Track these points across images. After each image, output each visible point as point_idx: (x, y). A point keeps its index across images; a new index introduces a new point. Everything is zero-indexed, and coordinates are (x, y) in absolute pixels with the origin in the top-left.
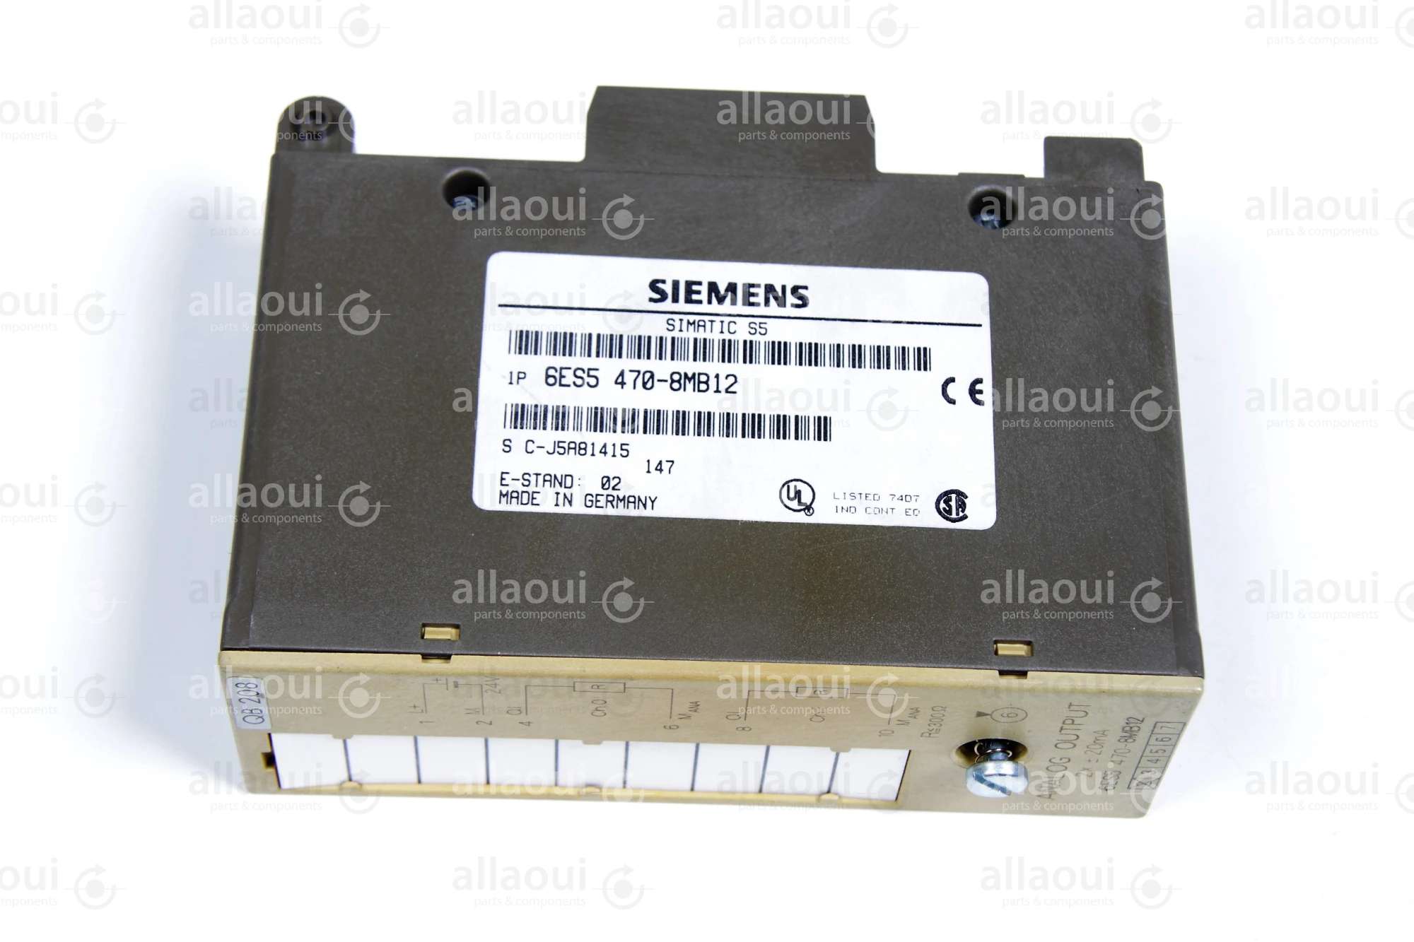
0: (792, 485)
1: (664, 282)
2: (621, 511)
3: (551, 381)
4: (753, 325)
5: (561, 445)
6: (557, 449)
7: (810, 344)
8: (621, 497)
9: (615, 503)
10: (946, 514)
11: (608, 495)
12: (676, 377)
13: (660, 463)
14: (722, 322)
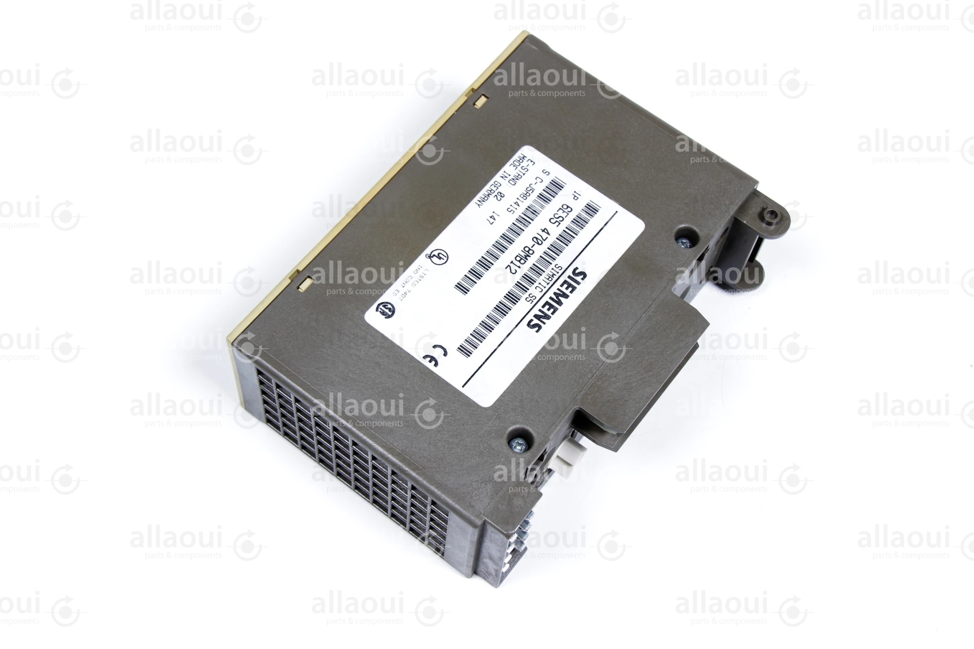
0: (446, 259)
1: (583, 279)
2: (484, 191)
3: (565, 207)
4: (534, 298)
5: (531, 191)
6: (530, 188)
7: (507, 313)
8: (490, 195)
9: (489, 192)
10: (385, 304)
11: (494, 192)
12: (531, 252)
13: (494, 219)
14: (545, 287)
